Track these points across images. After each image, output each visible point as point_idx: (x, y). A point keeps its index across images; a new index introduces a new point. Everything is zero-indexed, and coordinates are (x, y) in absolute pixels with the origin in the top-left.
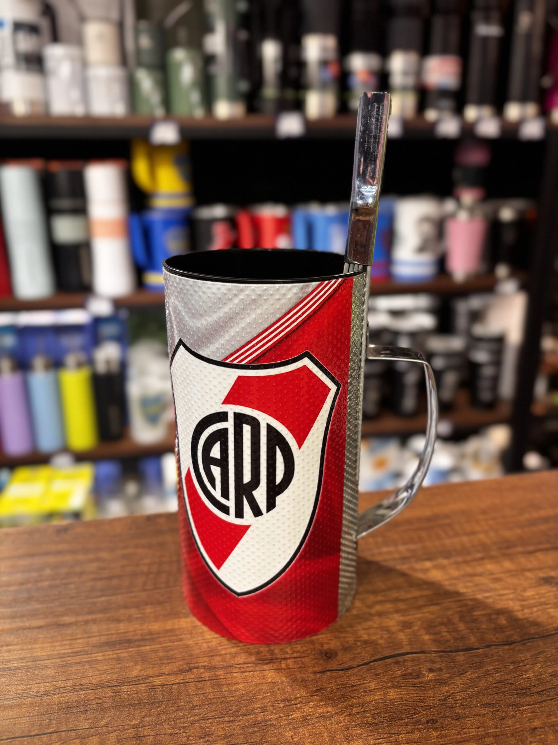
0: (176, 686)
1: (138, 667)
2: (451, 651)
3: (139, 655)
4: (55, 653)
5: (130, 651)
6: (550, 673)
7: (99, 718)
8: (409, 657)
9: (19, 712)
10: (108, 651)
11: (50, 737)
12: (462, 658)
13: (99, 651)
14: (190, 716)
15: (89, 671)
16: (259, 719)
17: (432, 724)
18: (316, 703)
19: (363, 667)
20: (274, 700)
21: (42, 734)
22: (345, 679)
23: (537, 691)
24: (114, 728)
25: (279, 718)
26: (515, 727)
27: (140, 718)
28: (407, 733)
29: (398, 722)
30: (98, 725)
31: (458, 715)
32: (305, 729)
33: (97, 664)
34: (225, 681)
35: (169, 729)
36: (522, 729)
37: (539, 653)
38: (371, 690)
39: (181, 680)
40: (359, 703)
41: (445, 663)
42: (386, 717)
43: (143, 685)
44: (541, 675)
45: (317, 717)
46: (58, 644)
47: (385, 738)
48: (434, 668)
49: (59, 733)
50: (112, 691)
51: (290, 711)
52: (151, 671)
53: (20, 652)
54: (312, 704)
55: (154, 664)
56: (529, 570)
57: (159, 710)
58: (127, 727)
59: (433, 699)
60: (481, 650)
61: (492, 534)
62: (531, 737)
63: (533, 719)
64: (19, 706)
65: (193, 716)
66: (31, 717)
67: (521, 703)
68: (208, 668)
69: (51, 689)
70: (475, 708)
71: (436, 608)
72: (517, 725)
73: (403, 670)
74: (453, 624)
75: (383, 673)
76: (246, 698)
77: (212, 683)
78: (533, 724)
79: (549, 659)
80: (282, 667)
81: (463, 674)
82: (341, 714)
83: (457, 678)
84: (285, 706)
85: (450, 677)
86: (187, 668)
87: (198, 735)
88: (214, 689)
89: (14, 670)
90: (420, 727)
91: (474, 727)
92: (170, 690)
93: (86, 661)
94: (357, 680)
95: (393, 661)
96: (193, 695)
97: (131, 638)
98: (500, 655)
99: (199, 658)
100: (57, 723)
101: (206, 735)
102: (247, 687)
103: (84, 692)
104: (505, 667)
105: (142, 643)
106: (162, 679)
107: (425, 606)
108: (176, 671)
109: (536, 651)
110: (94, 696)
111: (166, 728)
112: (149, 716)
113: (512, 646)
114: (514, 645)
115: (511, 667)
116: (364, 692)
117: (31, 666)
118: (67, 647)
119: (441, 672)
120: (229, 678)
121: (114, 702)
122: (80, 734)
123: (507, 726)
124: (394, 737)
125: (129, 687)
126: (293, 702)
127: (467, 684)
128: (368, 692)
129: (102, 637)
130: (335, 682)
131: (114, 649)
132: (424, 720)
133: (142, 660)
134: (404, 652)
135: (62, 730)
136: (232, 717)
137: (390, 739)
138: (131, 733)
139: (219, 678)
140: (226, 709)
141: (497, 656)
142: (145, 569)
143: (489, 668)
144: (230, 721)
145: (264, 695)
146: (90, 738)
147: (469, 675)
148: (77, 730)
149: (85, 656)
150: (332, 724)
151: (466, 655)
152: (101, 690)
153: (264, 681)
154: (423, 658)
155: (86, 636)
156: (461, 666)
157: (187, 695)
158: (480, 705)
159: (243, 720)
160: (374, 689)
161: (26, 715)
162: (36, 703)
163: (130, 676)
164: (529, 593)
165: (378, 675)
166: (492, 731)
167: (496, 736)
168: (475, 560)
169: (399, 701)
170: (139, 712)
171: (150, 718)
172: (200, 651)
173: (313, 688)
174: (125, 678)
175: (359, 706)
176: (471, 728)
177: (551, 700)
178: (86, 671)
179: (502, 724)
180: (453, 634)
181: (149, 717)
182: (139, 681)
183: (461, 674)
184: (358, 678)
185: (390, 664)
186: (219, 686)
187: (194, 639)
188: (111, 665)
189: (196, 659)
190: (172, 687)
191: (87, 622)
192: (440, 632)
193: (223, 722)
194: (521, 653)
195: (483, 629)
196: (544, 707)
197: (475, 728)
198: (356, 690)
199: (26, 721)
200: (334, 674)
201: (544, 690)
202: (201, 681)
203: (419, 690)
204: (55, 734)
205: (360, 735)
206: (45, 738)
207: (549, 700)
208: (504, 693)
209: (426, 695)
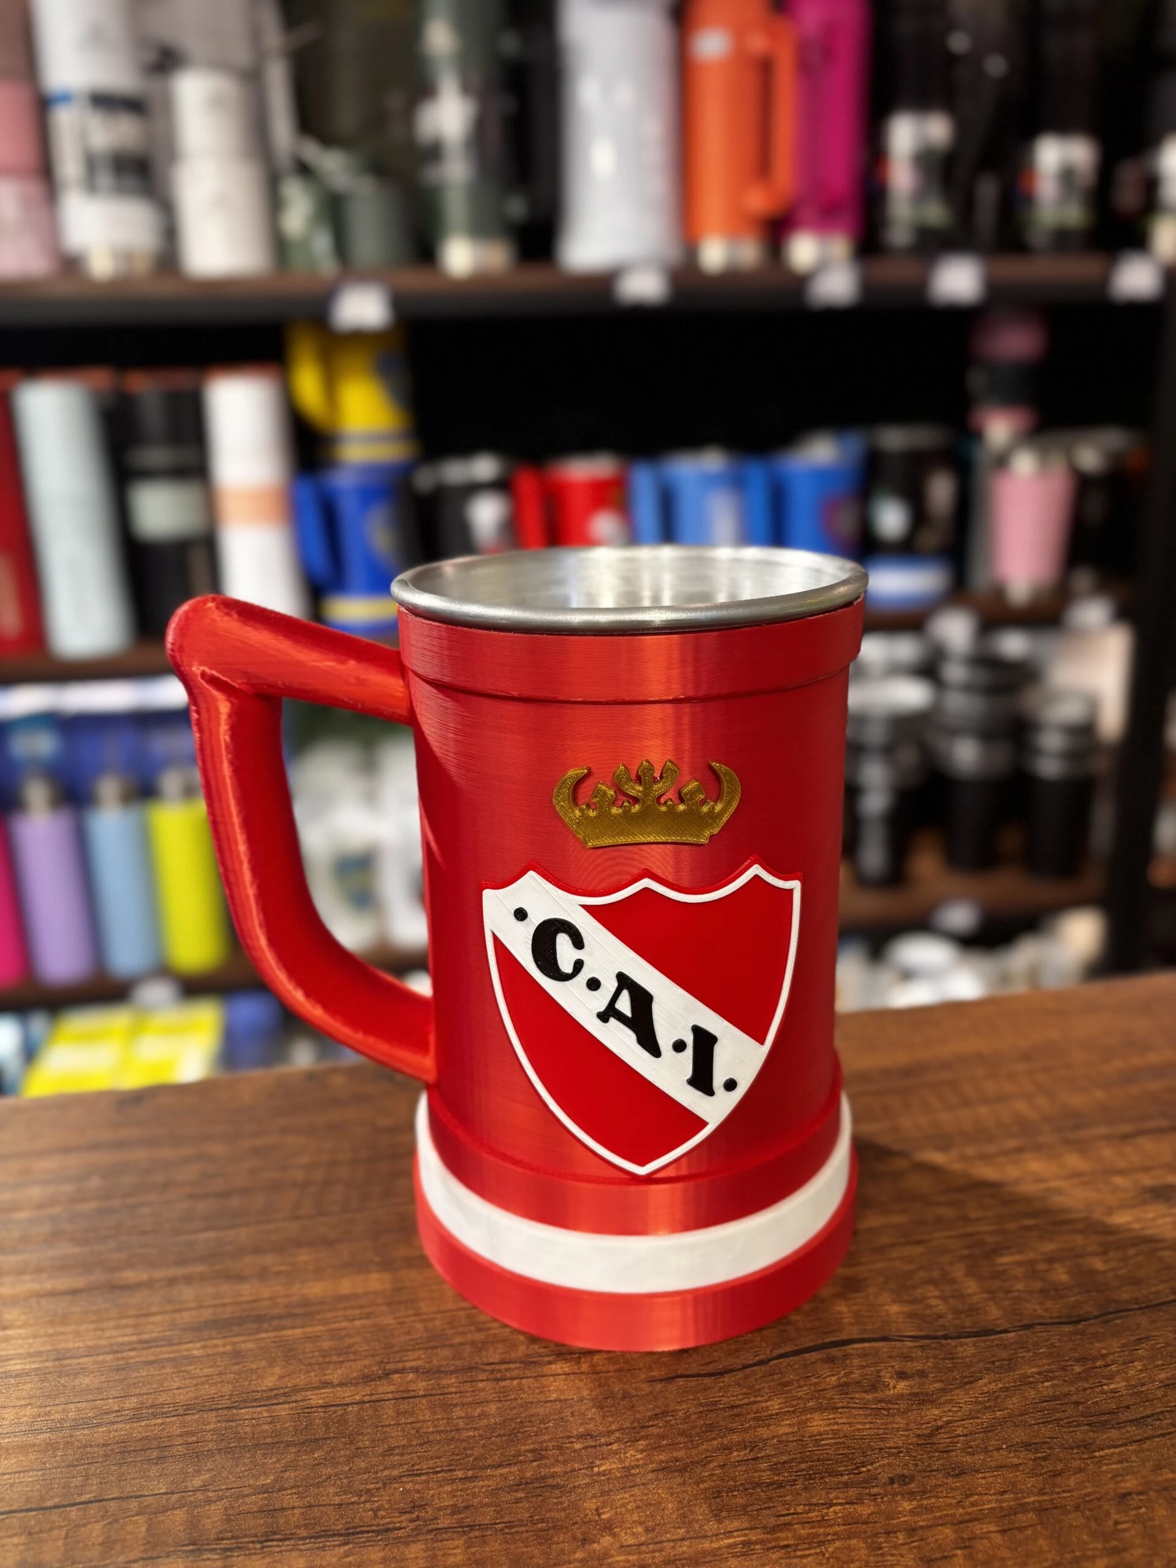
0: (356, 1408)
1: (277, 1370)
2: (946, 1337)
3: (279, 1347)
4: (104, 1342)
5: (262, 1339)
6: (1161, 1382)
7: (189, 1473)
8: (857, 1349)
9: (23, 1461)
10: (212, 1339)
11: (85, 1510)
12: (971, 1350)
13: (196, 1339)
14: (381, 1468)
15: (172, 1378)
16: (528, 1475)
17: (901, 1485)
18: (652, 1441)
19: (755, 1368)
20: (562, 1435)
21: (69, 1505)
22: (715, 1392)
23: (1134, 1417)
24: (220, 1493)
25: (571, 1471)
26: (1083, 1492)
27: (276, 1472)
28: (847, 1503)
29: (827, 1480)
30: (186, 1487)
31: (959, 1467)
32: (627, 1495)
33: (190, 1364)
34: (460, 1397)
35: (336, 1494)
36: (1098, 1495)
37: (1139, 1339)
38: (772, 1415)
39: (367, 1395)
40: (744, 1441)
41: (932, 1360)
42: (803, 1470)
43: (286, 1406)
44: (1143, 1385)
45: (653, 1471)
46: (112, 1324)
47: (797, 1514)
48: (909, 1371)
49: (103, 1503)
50: (219, 1418)
51: (596, 1458)
52: (303, 1377)
53: (31, 1341)
54: (642, 1443)
55: (310, 1364)
56: (1121, 1172)
57: (316, 1456)
58: (247, 1491)
59: (906, 1433)
60: (1012, 1334)
61: (1042, 1101)
62: (1118, 1513)
63: (1122, 1475)
64: (24, 1448)
65: (390, 1468)
66: (48, 1472)
67: (1097, 1443)
68: (423, 1373)
69: (91, 1414)
70: (995, 1453)
71: (918, 1250)
72: (1086, 1487)
73: (841, 1375)
74: (953, 1281)
75: (797, 1381)
76: (502, 1432)
77: (431, 1401)
78: (1122, 1485)
79: (1162, 1352)
80: (582, 1370)
81: (971, 1382)
82: (705, 1465)
83: (958, 1391)
84: (585, 1448)
85: (943, 1390)
86: (380, 1372)
87: (398, 1506)
88: (434, 1413)
89: (17, 1376)
90: (875, 1490)
91: (992, 1491)
92: (342, 1416)
93: (169, 1358)
94: (740, 1394)
95: (821, 1356)
96: (390, 1425)
97: (262, 1312)
98: (1052, 1344)
99: (407, 1351)
100: (101, 1483)
101: (414, 1507)
102: (505, 1410)
103: (159, 1421)
104: (1064, 1368)
105: (287, 1322)
106: (325, 1395)
107: (892, 1245)
108: (353, 1379)
109: (1132, 1335)
110: (180, 1428)
111: (331, 1494)
112: (295, 1468)
113: (1080, 1326)
114: (1083, 1323)
115: (1078, 1369)
116: (757, 1419)
117: (52, 1369)
118: (129, 1331)
119: (923, 1379)
120: (467, 1392)
121: (223, 1440)
122: (148, 1506)
123: (1066, 1488)
124: (819, 1511)
125: (255, 1410)
126: (603, 1440)
127: (980, 1402)
128: (764, 1420)
129: (203, 1310)
130: (694, 1399)
131: (228, 1334)
132: (884, 1477)
133: (286, 1356)
134: (845, 1338)
135: (109, 1497)
136: (471, 1469)
137: (809, 1515)
138: (256, 1503)
139: (446, 1392)
140: (458, 1455)
141: (1047, 1347)
142: (299, 1175)
143: (1029, 1371)
144: (466, 1478)
145: (542, 1426)
146: (169, 1513)
147: (985, 1385)
148: (141, 1496)
149: (165, 1349)
150: (684, 1483)
151: (978, 1344)
152: (196, 1417)
153: (542, 1397)
154: (885, 1350)
155: (169, 1308)
156: (969, 1366)
157: (377, 1427)
158: (1007, 1447)
159: (494, 1476)
160: (777, 1414)
161: (35, 1467)
162: (57, 1443)
163: (259, 1389)
164: (1122, 1218)
165: (785, 1384)
166: (1032, 1499)
167: (1040, 1510)
168: (1005, 1153)
169: (831, 1438)
170: (274, 1459)
171: (297, 1473)
172: (408, 1338)
173: (648, 1410)
174: (249, 1393)
175: (745, 1448)
176: (986, 1494)
177: (1163, 1435)
178: (166, 1379)
179: (1055, 1485)
180: (951, 1301)
181: (295, 1470)
182: (277, 1398)
183: (967, 1382)
184: (745, 1390)
185: (813, 1363)
186: (447, 1407)
187: (398, 1315)
188: (219, 1366)
189: (399, 1354)
190: (345, 1410)
191: (172, 1282)
192: (924, 1298)
193: (453, 1481)
194: (1099, 1341)
195: (1018, 1291)
196: (1148, 1450)
197: (995, 1494)
198: (739, 1415)
199: (35, 1478)
200: (693, 1383)
201: (1147, 1417)
202: (408, 1398)
203: (876, 1415)
204: (94, 1505)
205: (744, 1507)
206: (74, 1513)
207: (1159, 1436)
208: (1061, 1423)
209: (890, 1426)
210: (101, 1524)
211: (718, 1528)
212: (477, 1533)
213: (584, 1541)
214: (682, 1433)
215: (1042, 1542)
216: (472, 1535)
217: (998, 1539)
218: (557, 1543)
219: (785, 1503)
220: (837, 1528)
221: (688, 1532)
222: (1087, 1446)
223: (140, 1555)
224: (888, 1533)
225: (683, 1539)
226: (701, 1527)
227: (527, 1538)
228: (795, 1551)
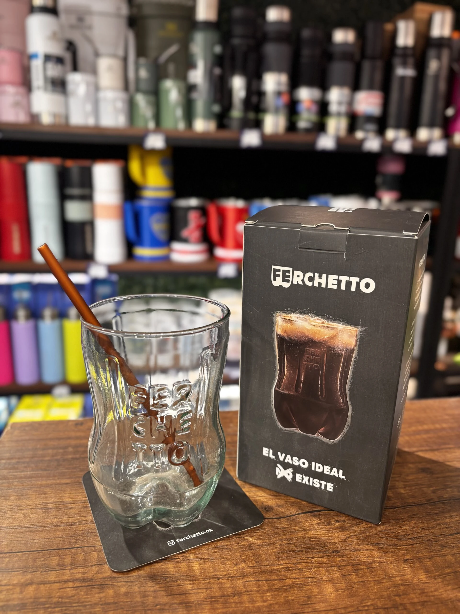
4: (78, 499)
6: (420, 527)
9: (55, 535)
11: (77, 550)
17: (336, 553)
18: (258, 537)
19: (291, 517)
21: (71, 548)
22: (277, 524)
23: (411, 537)
25: (232, 545)
28: (319, 558)
29: (313, 551)
31: (354, 549)
32: (250, 552)
36: (398, 559)
37: (414, 514)
38: (295, 531)
40: (287, 538)
41: (348, 517)
42: (305, 547)
44: (414, 528)
45: (258, 545)
46: (80, 494)
47: (303, 560)
48: (340, 520)
49: (83, 548)
51: (240, 541)
53: (54, 498)
54: (255, 538)
59: (338, 538)
62: (404, 565)
63: (406, 554)
64: (55, 531)
66: (63, 538)
67: (399, 544)
69: (76, 521)
70: (366, 545)
72: (395, 557)
75: (304, 521)
78: (406, 557)
79: (421, 519)
81: (359, 524)
82: (274, 544)
83: (355, 527)
85: (350, 526)
89: (51, 509)
90: (328, 554)
95: (311, 514)
98: (386, 514)
100: (81, 542)
104: (389, 522)
109: (412, 513)
114: (396, 509)
116: (291, 532)
117: (62, 507)
119: (344, 523)
124: (310, 559)
127: (362, 530)
128: (293, 532)
130: (271, 525)
132: (331, 551)
134: (320, 509)
135: (84, 546)
137: (307, 560)
147: (364, 525)
148: (95, 546)
150: (268, 549)
154: (333, 514)
158: (370, 544)
160: (297, 531)
161: (59, 537)
162: (66, 530)
164: (410, 478)
166: (377, 559)
167: (380, 563)
169: (314, 539)
175: (287, 540)
176: (363, 557)
177: (420, 543)
184: (287, 523)
185: (309, 516)
194: (401, 514)
196: (415, 547)
197: (365, 557)
198: (285, 530)
199: (60, 540)
200: (271, 520)
201: (415, 538)
203: (329, 533)
204: (80, 548)
205: (287, 557)
206: (73, 550)
207: (418, 543)
208: (388, 538)
209: (333, 536)
210: (83, 554)
211: (278, 563)
212: (203, 561)
213: (236, 564)
214: (267, 535)
215: (379, 572)
216: (201, 561)
217: (366, 570)
218: (228, 565)
219: (299, 557)
220: (315, 565)
221: (269, 563)
222: (395, 545)
223: (96, 563)
224: (332, 567)
225: (267, 565)
226: (273, 562)
227: (219, 563)
228: (302, 570)
